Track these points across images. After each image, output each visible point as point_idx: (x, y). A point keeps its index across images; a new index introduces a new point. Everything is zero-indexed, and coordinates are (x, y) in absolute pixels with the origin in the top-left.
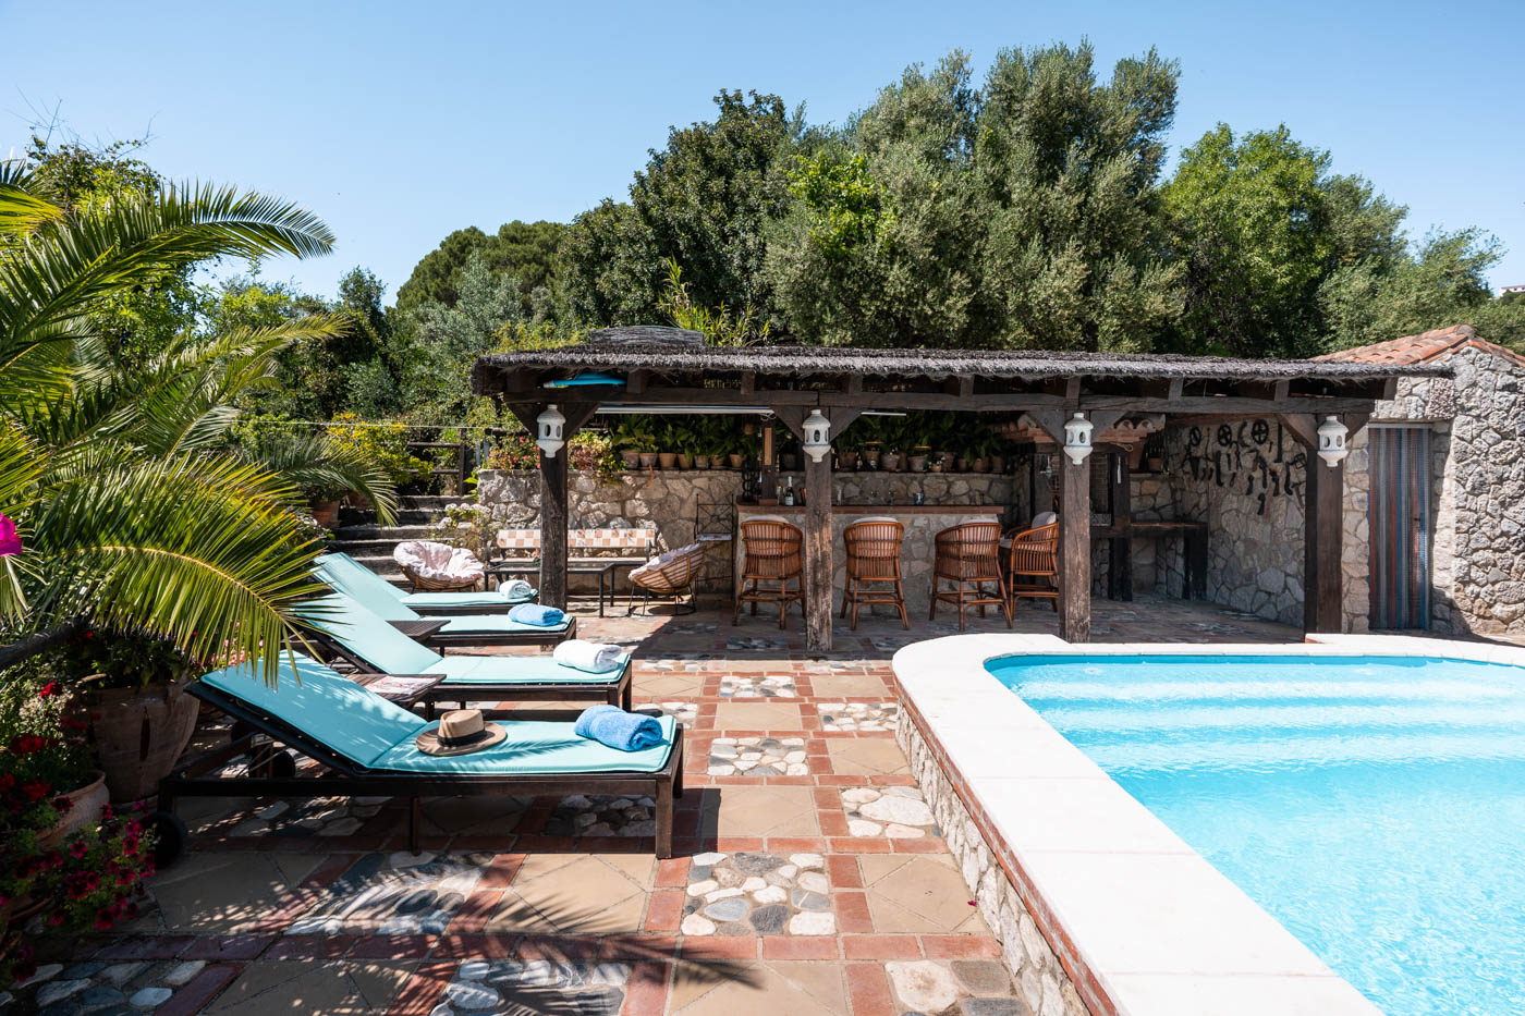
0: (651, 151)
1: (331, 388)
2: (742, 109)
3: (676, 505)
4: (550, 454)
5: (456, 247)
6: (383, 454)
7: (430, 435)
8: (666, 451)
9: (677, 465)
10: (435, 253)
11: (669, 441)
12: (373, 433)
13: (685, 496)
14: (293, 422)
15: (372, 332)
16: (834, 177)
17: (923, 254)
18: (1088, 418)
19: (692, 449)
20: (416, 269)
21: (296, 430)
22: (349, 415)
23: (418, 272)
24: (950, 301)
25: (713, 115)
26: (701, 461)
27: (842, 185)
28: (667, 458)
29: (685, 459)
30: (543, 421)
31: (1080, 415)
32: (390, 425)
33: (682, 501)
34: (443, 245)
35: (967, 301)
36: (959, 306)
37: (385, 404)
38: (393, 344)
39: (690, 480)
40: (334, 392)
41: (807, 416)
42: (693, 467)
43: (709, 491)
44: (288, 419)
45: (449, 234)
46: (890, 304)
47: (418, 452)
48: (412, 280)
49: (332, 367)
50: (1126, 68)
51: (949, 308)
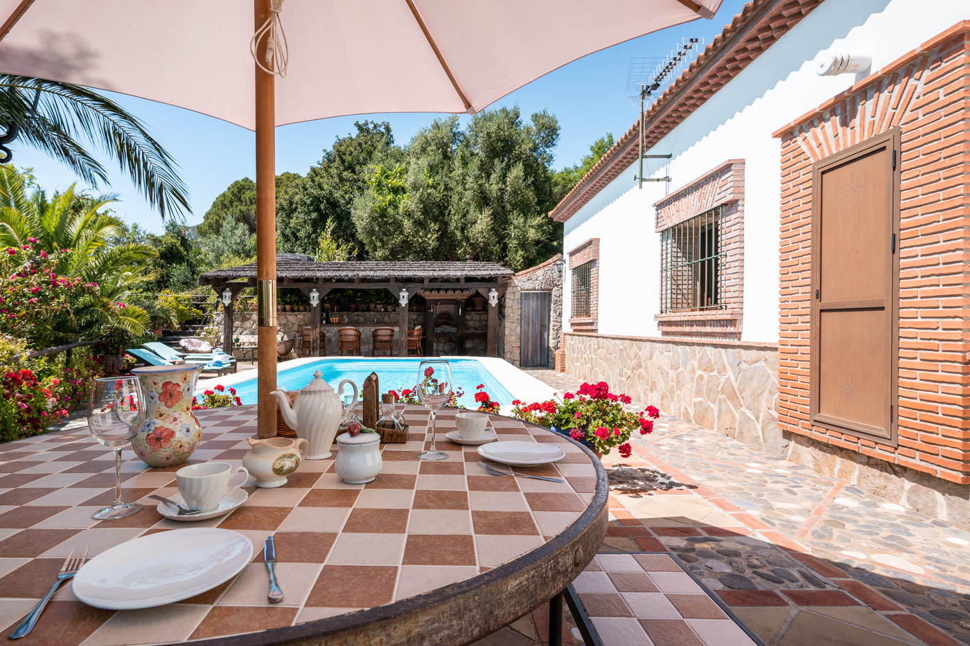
0: (324, 151)
1: (162, 277)
2: (368, 131)
3: (291, 326)
4: (227, 305)
5: (236, 191)
6: (181, 307)
7: (204, 299)
8: (288, 304)
9: (292, 310)
10: (224, 195)
11: (288, 300)
12: (176, 298)
13: (294, 322)
14: (144, 294)
15: (182, 249)
16: (387, 177)
17: (418, 215)
18: (407, 291)
19: (298, 304)
20: (214, 203)
21: (146, 297)
22: (168, 291)
23: (215, 205)
24: (429, 236)
25: (355, 132)
26: (301, 308)
27: (389, 181)
28: (288, 307)
29: (295, 308)
30: (224, 294)
31: (404, 290)
32: (186, 295)
33: (293, 324)
34: (229, 189)
35: (436, 236)
36: (433, 238)
37: (186, 285)
38: (191, 255)
39: (296, 316)
40: (163, 278)
41: (311, 291)
42: (299, 310)
43: (304, 320)
44: (142, 292)
45: (232, 182)
46: (407, 237)
47: (197, 307)
48: (212, 209)
49: (162, 267)
50: (535, 118)
51: (429, 239)
